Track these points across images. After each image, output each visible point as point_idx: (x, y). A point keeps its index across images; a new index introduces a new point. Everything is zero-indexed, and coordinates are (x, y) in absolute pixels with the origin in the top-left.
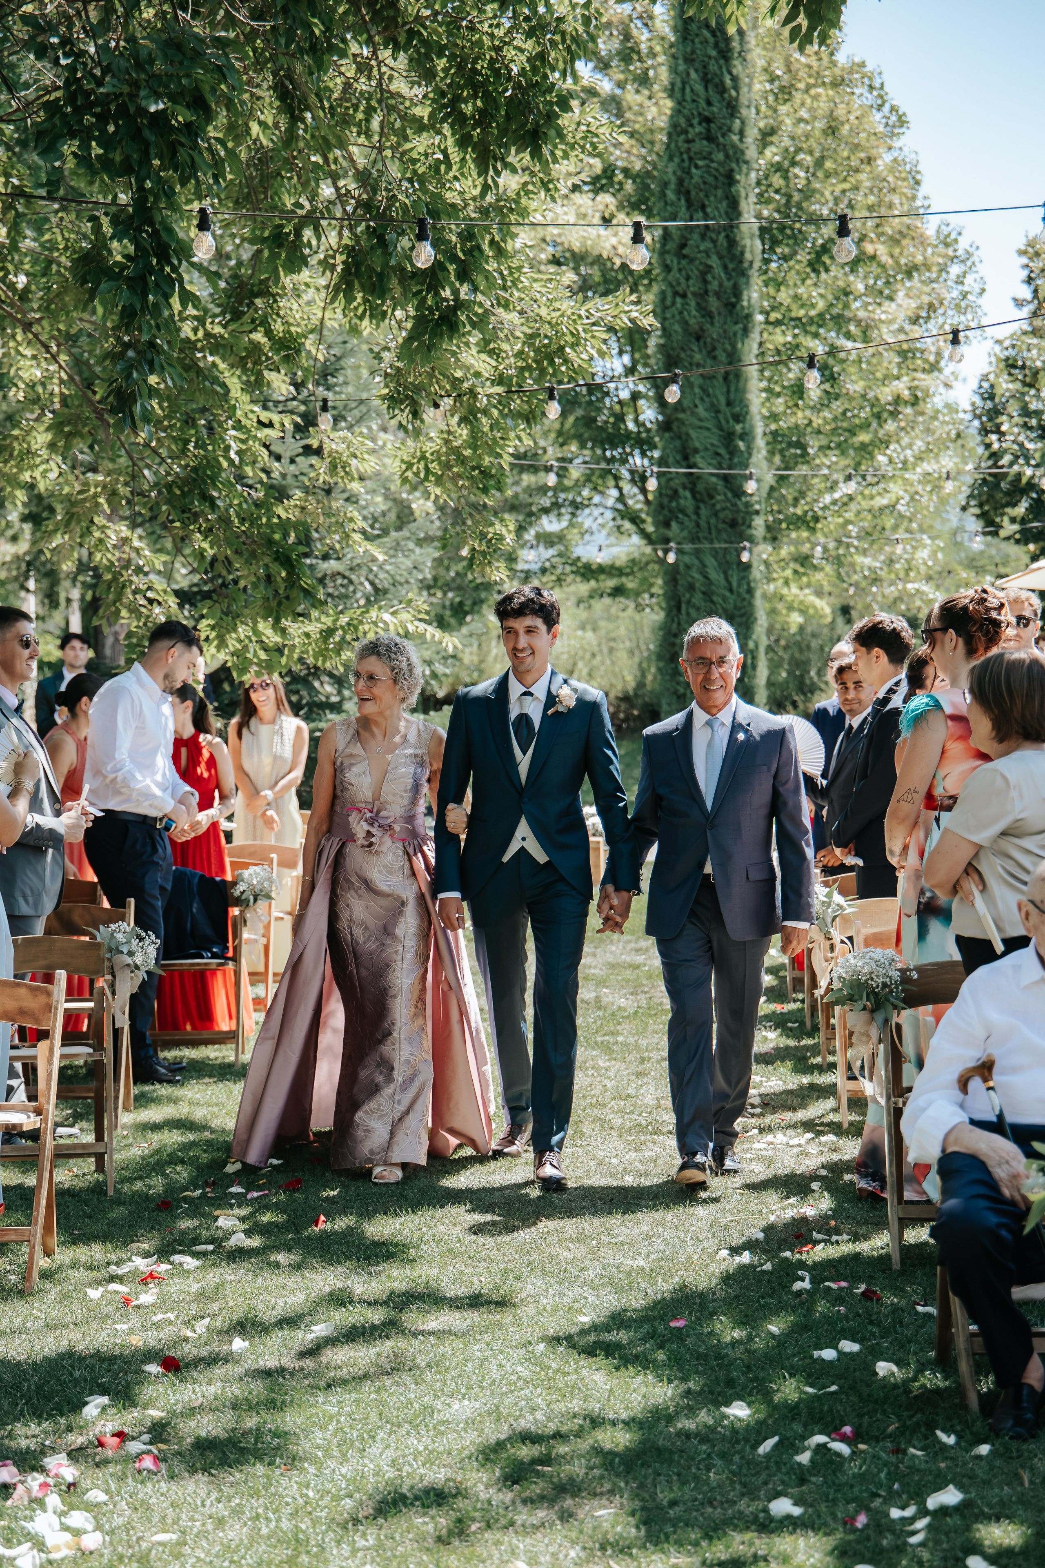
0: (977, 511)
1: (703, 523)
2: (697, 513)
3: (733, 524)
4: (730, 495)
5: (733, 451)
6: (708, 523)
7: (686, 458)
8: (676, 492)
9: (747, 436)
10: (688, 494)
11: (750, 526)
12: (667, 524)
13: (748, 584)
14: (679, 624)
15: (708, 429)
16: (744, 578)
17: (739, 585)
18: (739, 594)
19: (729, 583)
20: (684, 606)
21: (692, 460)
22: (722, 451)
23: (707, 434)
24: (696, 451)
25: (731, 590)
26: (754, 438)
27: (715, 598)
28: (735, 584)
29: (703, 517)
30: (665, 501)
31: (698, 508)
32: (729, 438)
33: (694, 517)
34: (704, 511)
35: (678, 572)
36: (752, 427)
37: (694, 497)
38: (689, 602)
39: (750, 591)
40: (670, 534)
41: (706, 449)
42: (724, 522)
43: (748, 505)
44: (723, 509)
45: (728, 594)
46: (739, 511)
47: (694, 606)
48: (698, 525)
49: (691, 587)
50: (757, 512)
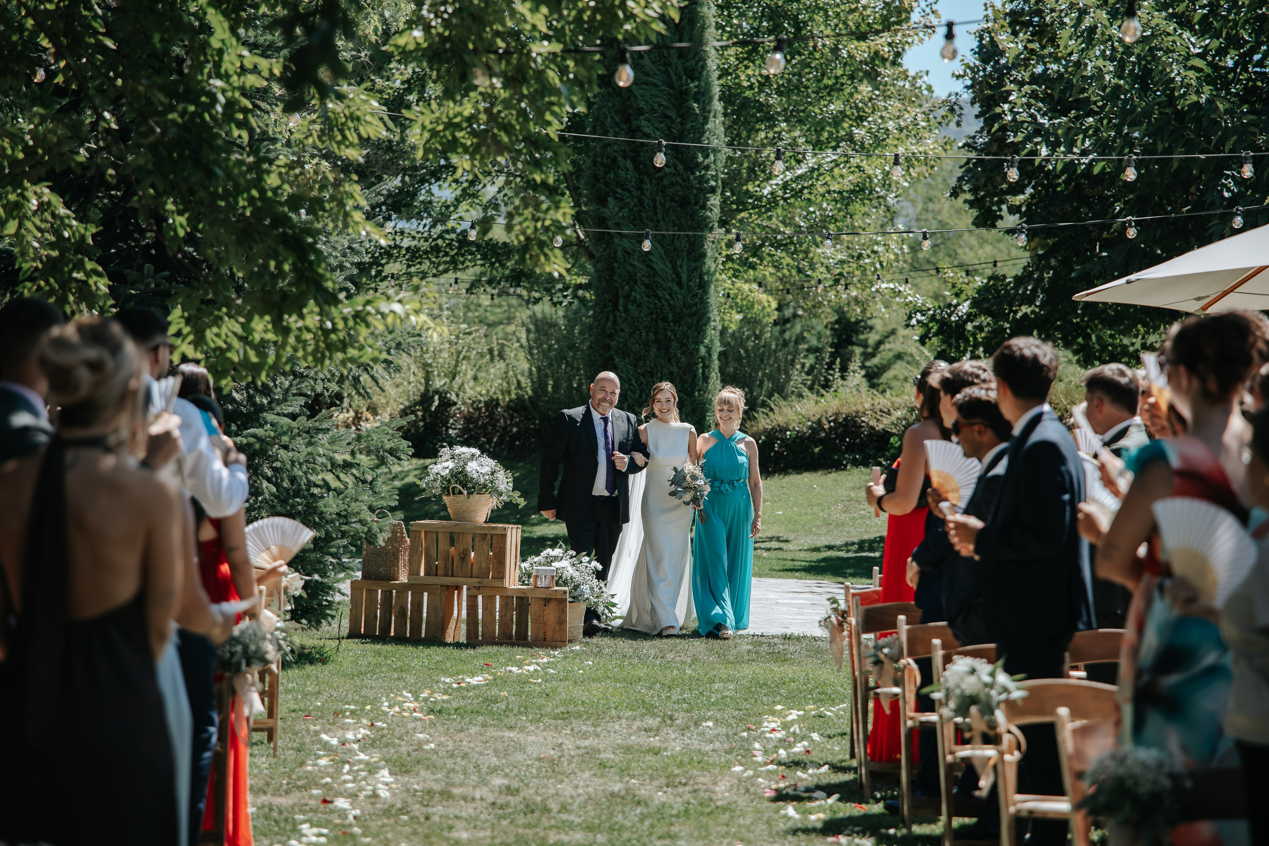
0: (969, 196)
1: (646, 201)
2: (640, 188)
3: (684, 203)
4: (680, 167)
5: (685, 114)
6: (654, 200)
7: (627, 120)
8: (614, 160)
9: (703, 96)
10: (629, 164)
11: (704, 207)
12: (603, 202)
13: (701, 277)
14: (615, 322)
15: (656, 86)
16: (695, 269)
17: (690, 279)
18: (689, 289)
19: (678, 275)
20: (621, 301)
21: (635, 123)
22: (673, 114)
23: (654, 91)
24: (640, 112)
25: (679, 284)
26: (711, 99)
27: (660, 293)
28: (684, 277)
29: (648, 194)
30: (601, 171)
31: (642, 182)
32: (681, 98)
33: (635, 193)
34: (648, 187)
35: (615, 259)
36: (708, 85)
37: (636, 168)
38: (628, 296)
39: (704, 286)
40: (606, 212)
41: (653, 110)
42: (672, 200)
43: (702, 180)
44: (673, 184)
45: (676, 288)
46: (691, 187)
47: (634, 301)
48: (641, 203)
49: (631, 279)
50: (713, 190)
